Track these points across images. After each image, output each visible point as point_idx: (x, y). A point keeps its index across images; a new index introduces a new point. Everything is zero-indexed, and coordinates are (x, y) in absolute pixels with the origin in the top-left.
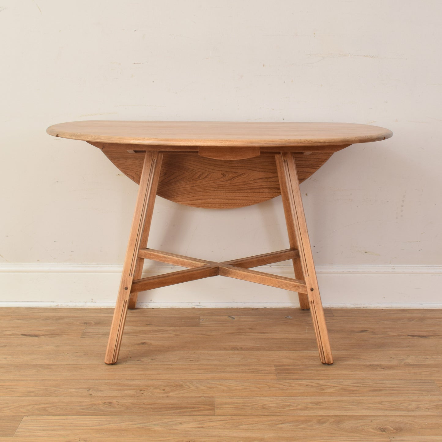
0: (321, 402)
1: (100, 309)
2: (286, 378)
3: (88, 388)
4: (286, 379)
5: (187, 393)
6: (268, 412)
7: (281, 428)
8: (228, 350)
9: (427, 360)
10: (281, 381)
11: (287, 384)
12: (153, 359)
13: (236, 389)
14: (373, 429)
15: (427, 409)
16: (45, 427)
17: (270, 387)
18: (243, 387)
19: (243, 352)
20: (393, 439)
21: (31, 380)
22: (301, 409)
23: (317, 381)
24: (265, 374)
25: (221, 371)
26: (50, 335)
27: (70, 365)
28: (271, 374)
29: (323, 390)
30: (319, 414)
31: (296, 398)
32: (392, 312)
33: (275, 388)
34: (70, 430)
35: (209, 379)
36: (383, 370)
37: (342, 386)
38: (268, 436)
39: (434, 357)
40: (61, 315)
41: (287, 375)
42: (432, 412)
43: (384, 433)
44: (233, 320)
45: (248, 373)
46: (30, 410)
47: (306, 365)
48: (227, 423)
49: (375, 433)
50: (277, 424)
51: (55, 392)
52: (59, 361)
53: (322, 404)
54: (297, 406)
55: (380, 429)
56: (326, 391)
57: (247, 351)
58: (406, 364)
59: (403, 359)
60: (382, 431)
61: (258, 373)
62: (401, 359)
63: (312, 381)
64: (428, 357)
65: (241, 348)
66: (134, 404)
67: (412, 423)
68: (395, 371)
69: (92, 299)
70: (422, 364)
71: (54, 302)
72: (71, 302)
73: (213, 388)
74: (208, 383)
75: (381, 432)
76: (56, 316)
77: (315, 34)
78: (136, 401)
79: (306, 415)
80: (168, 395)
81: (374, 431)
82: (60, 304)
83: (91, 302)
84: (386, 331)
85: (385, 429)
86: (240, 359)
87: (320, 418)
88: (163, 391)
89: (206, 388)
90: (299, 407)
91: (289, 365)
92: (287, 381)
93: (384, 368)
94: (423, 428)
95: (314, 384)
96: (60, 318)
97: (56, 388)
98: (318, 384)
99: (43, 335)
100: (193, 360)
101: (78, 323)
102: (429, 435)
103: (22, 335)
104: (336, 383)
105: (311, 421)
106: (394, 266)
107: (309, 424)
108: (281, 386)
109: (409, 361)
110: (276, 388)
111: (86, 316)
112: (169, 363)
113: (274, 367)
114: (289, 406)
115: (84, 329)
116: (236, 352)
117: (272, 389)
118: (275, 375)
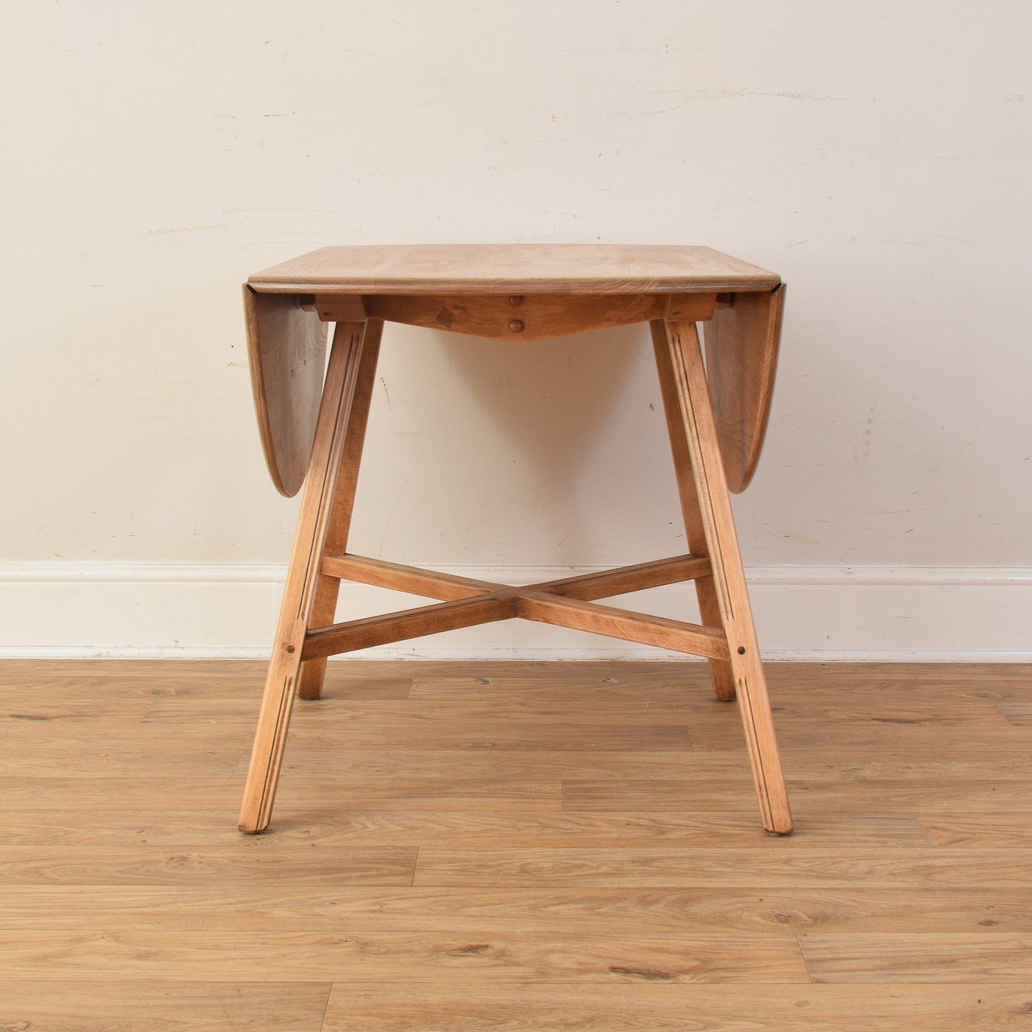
0: (653, 860)
1: (194, 663)
2: (584, 808)
3: (139, 828)
4: (582, 810)
5: (358, 838)
6: (531, 880)
7: (555, 913)
8: (464, 749)
9: (907, 770)
10: (571, 815)
11: (582, 821)
12: (293, 768)
13: (468, 832)
14: (762, 916)
15: (891, 874)
16: (34, 908)
17: (544, 826)
18: (486, 826)
19: (496, 753)
20: (804, 939)
21: (15, 811)
22: (606, 874)
24: (538, 801)
25: (439, 793)
26: (73, 716)
27: (106, 778)
28: (552, 799)
29: (663, 833)
30: (647, 885)
31: (600, 850)
32: (844, 670)
33: (554, 828)
34: (87, 914)
35: (411, 810)
36: (805, 792)
37: (705, 826)
38: (524, 930)
39: (925, 764)
40: (105, 675)
41: (587, 803)
42: (902, 881)
43: (786, 925)
44: (486, 685)
45: (500, 797)
46: (5, 873)
47: (632, 781)
48: (436, 902)
49: (764, 925)
50: (547, 906)
51: (67, 836)
52: (85, 771)
53: (656, 864)
54: (598, 867)
55: (777, 916)
56: (669, 836)
57: (506, 752)
58: (858, 779)
59: (854, 769)
60: (781, 921)
61: (524, 798)
62: (850, 768)
63: (641, 814)
64: (911, 765)
65: (493, 746)
66: (236, 862)
67: (852, 903)
68: (832, 795)
69: (176, 642)
70: (895, 779)
71: (91, 647)
72: (129, 646)
73: (417, 828)
74: (408, 817)
75: (780, 924)
76: (92, 677)
77: (667, 46)
78: (240, 855)
79: (616, 886)
80: (313, 842)
81: (763, 921)
82: (104, 652)
83: (175, 647)
84: (825, 711)
85: (789, 916)
86: (486, 768)
87: (646, 893)
88: (306, 835)
89: (403, 829)
90: (604, 869)
91: (594, 782)
92: (586, 814)
93: (807, 788)
94: (874, 916)
95: (642, 822)
96: (103, 681)
97: (70, 827)
98: (653, 820)
99: (59, 717)
100: (382, 769)
101: (140, 692)
102: (887, 931)
103: (12, 716)
105: (626, 899)
106: (849, 566)
107: (620, 905)
108: (569, 826)
109: (868, 773)
110: (557, 830)
111: (160, 677)
112: (328, 776)
113: (560, 785)
114: (580, 867)
115: (152, 705)
116: (480, 753)
117: (548, 831)
118: (561, 801)
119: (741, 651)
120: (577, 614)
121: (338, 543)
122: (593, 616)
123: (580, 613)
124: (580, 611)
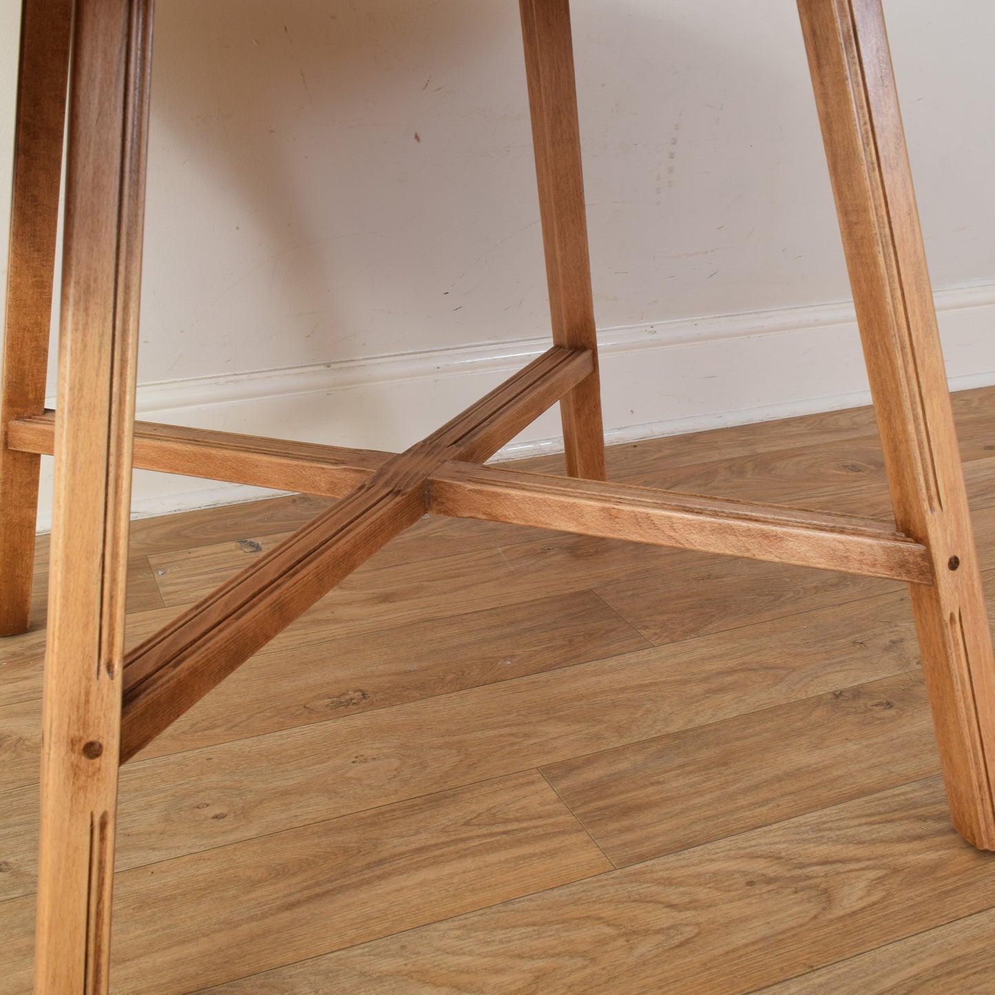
4: (642, 858)
8: (325, 716)
11: (673, 894)
17: (632, 934)
18: (528, 965)
19: (383, 716)
23: (762, 840)
24: (554, 843)
25: (369, 866)
28: (568, 832)
33: (646, 932)
37: (864, 851)
47: (641, 745)
61: (519, 843)
63: (740, 840)
65: (363, 695)
74: (362, 974)
86: (396, 763)
92: (656, 868)
98: (775, 858)
100: (225, 811)
104: (833, 834)
106: (651, 323)
108: (664, 918)
113: (546, 785)
116: (359, 720)
117: (645, 947)
118: (583, 837)
119: (954, 564)
120: (563, 507)
121: (31, 396)
122: (603, 509)
123: (573, 505)
124: (571, 500)
